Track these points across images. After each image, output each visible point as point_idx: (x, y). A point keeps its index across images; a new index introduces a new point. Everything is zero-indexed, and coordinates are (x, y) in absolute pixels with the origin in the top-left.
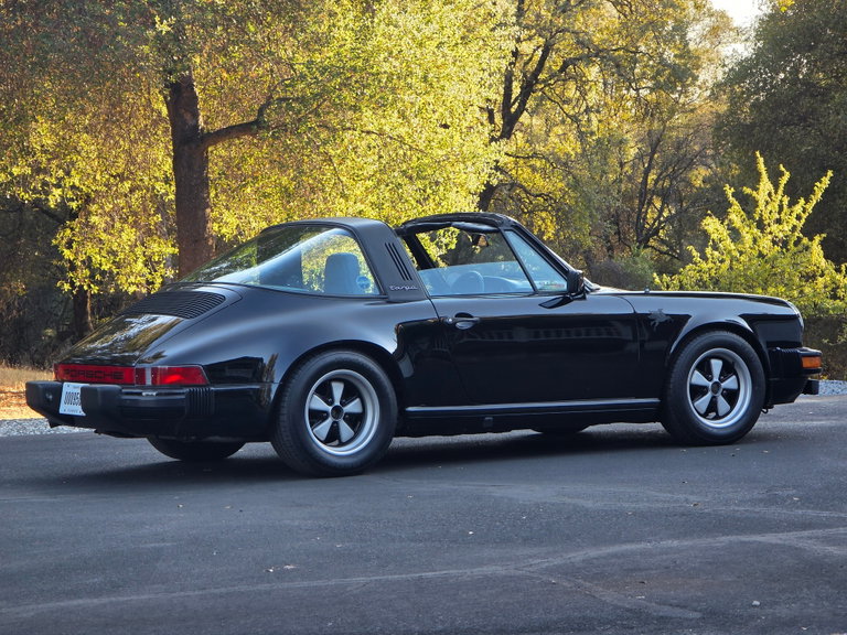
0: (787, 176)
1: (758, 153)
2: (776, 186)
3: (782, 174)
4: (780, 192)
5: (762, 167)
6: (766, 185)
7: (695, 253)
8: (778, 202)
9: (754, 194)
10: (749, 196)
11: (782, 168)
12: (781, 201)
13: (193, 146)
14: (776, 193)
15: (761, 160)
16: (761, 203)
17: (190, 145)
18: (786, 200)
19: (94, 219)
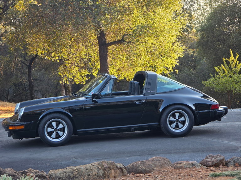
0: (238, 56)
1: (231, 50)
2: (235, 58)
3: (237, 55)
4: (236, 60)
5: (232, 54)
6: (232, 58)
7: (212, 75)
8: (235, 62)
9: (229, 60)
10: (228, 61)
11: (237, 54)
12: (236, 62)
13: (105, 46)
14: (235, 60)
15: (231, 52)
16: (231, 63)
17: (103, 46)
18: (238, 62)
19: (67, 65)
